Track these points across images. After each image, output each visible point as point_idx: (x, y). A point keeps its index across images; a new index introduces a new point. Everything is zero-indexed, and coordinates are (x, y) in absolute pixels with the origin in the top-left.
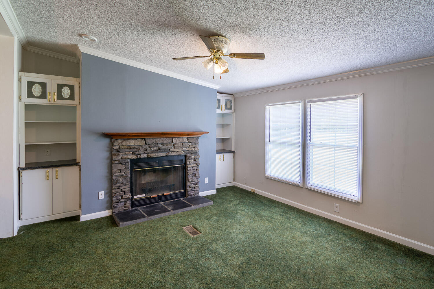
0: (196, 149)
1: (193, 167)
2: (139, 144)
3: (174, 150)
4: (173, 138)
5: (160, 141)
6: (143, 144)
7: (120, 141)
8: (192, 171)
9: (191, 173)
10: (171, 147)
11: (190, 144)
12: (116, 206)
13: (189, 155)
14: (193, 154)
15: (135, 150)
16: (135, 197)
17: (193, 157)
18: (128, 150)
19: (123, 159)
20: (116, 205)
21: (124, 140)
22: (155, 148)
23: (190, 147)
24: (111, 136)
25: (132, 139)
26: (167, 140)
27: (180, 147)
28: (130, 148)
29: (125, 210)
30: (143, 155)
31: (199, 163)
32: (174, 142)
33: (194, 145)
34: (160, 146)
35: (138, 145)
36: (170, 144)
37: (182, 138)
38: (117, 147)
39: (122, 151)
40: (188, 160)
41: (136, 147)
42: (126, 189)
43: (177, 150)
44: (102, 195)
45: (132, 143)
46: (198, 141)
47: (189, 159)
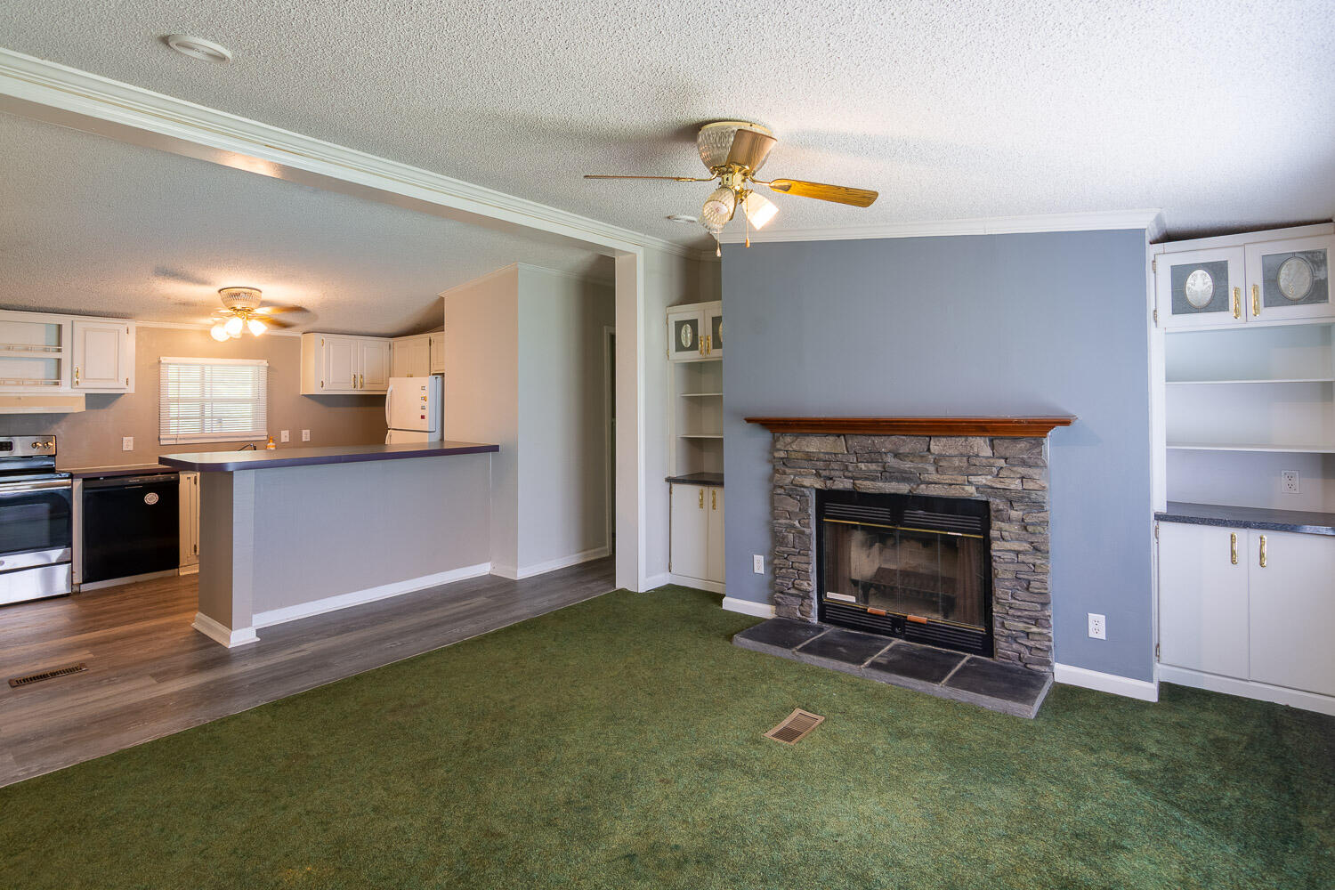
0: (1029, 485)
1: (1018, 553)
2: (829, 450)
3: (935, 477)
4: (930, 437)
5: (885, 443)
6: (839, 450)
7: (788, 439)
8: (1012, 567)
9: (1009, 576)
10: (927, 466)
11: (1002, 462)
12: (780, 600)
13: (996, 503)
14: (1014, 504)
15: (821, 464)
16: (830, 595)
17: (1014, 514)
18: (805, 464)
19: (794, 485)
20: (781, 598)
21: (797, 437)
22: (873, 467)
23: (1003, 473)
24: (776, 426)
25: (815, 435)
26: (909, 444)
27: (960, 471)
28: (809, 457)
29: (801, 619)
30: (842, 482)
31: (1045, 542)
32: (932, 451)
33: (1022, 470)
34: (890, 460)
35: (827, 453)
36: (922, 457)
37: (966, 441)
38: (782, 454)
39: (793, 465)
40: (996, 524)
41: (821, 456)
42: (801, 565)
43: (946, 478)
44: (759, 564)
45: (815, 445)
46: (1040, 453)
47: (996, 517)
